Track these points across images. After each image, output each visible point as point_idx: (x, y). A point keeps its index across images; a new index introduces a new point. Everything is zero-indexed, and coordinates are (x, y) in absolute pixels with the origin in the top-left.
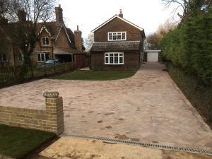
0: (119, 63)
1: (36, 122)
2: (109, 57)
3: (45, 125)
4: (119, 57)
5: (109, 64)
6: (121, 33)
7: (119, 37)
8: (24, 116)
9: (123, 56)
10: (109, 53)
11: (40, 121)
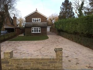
0: (38, 32)
1: (49, 65)
2: (34, 29)
3: (55, 66)
4: (38, 29)
5: (34, 32)
6: (38, 19)
7: (37, 21)
8: (41, 63)
9: (40, 29)
10: (34, 28)
11: (52, 65)
